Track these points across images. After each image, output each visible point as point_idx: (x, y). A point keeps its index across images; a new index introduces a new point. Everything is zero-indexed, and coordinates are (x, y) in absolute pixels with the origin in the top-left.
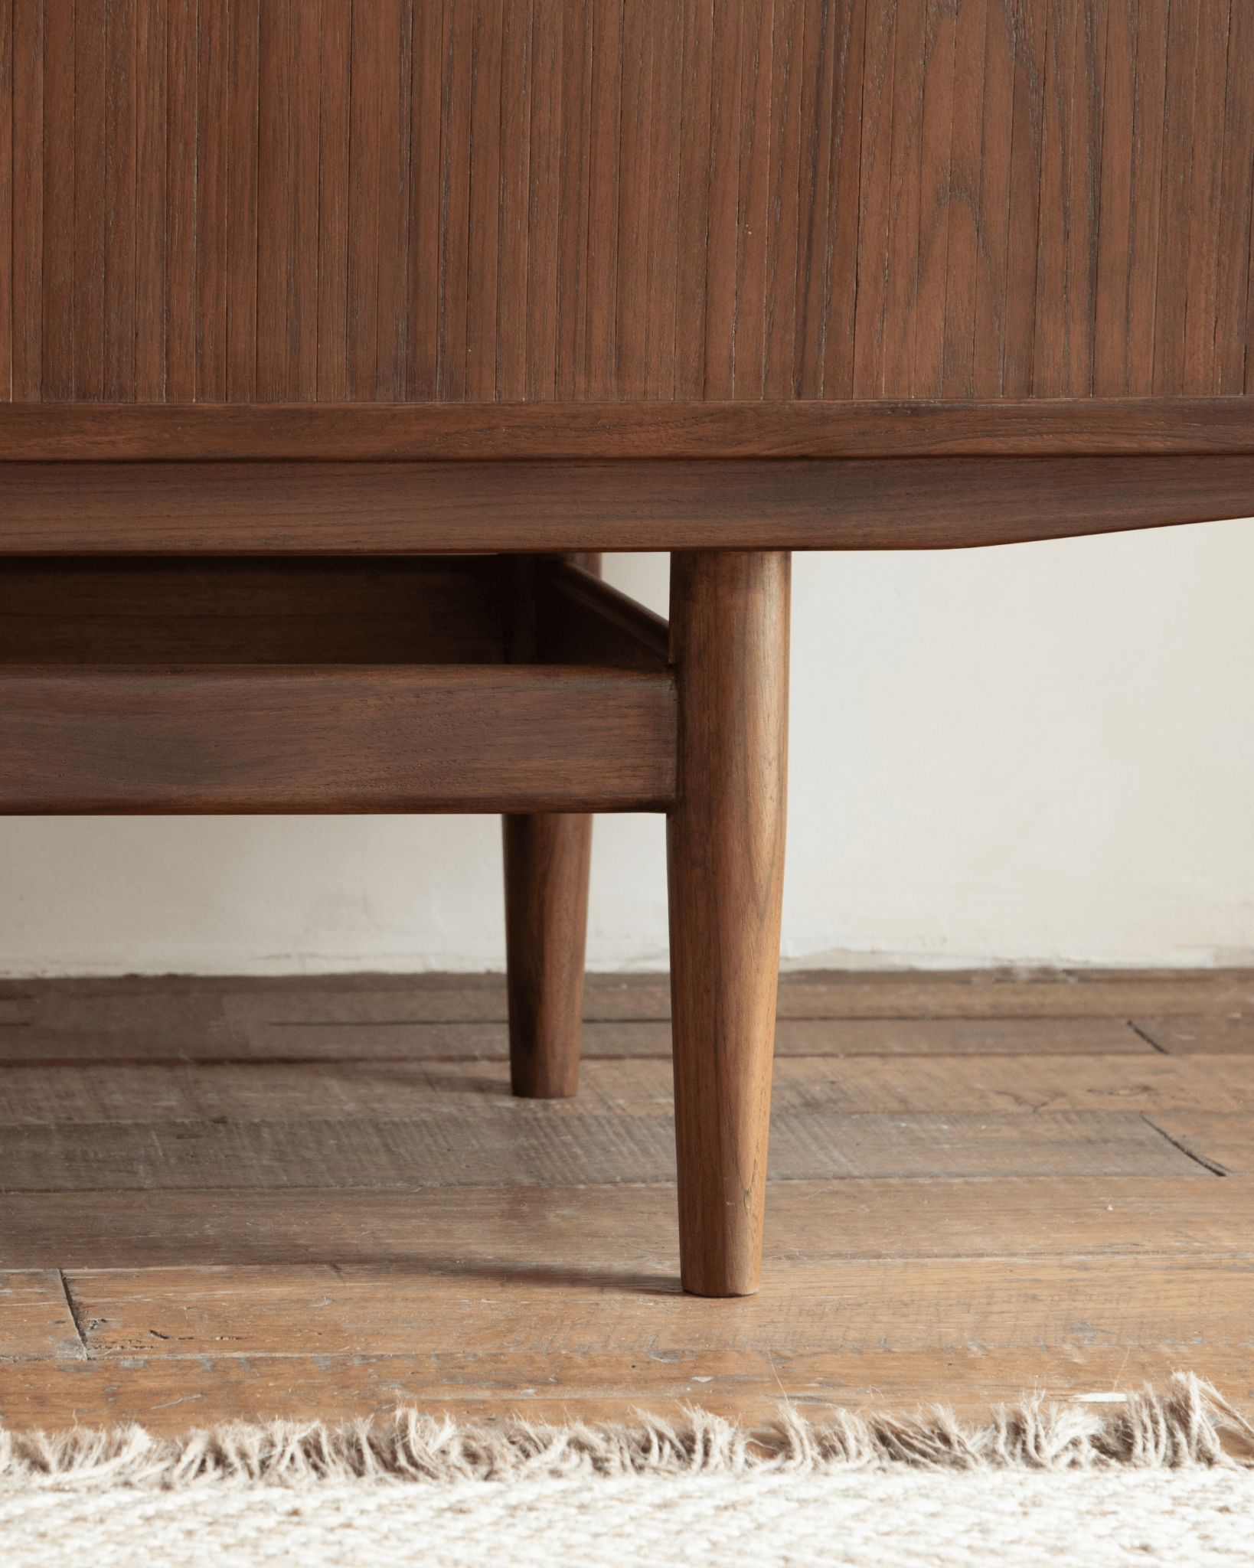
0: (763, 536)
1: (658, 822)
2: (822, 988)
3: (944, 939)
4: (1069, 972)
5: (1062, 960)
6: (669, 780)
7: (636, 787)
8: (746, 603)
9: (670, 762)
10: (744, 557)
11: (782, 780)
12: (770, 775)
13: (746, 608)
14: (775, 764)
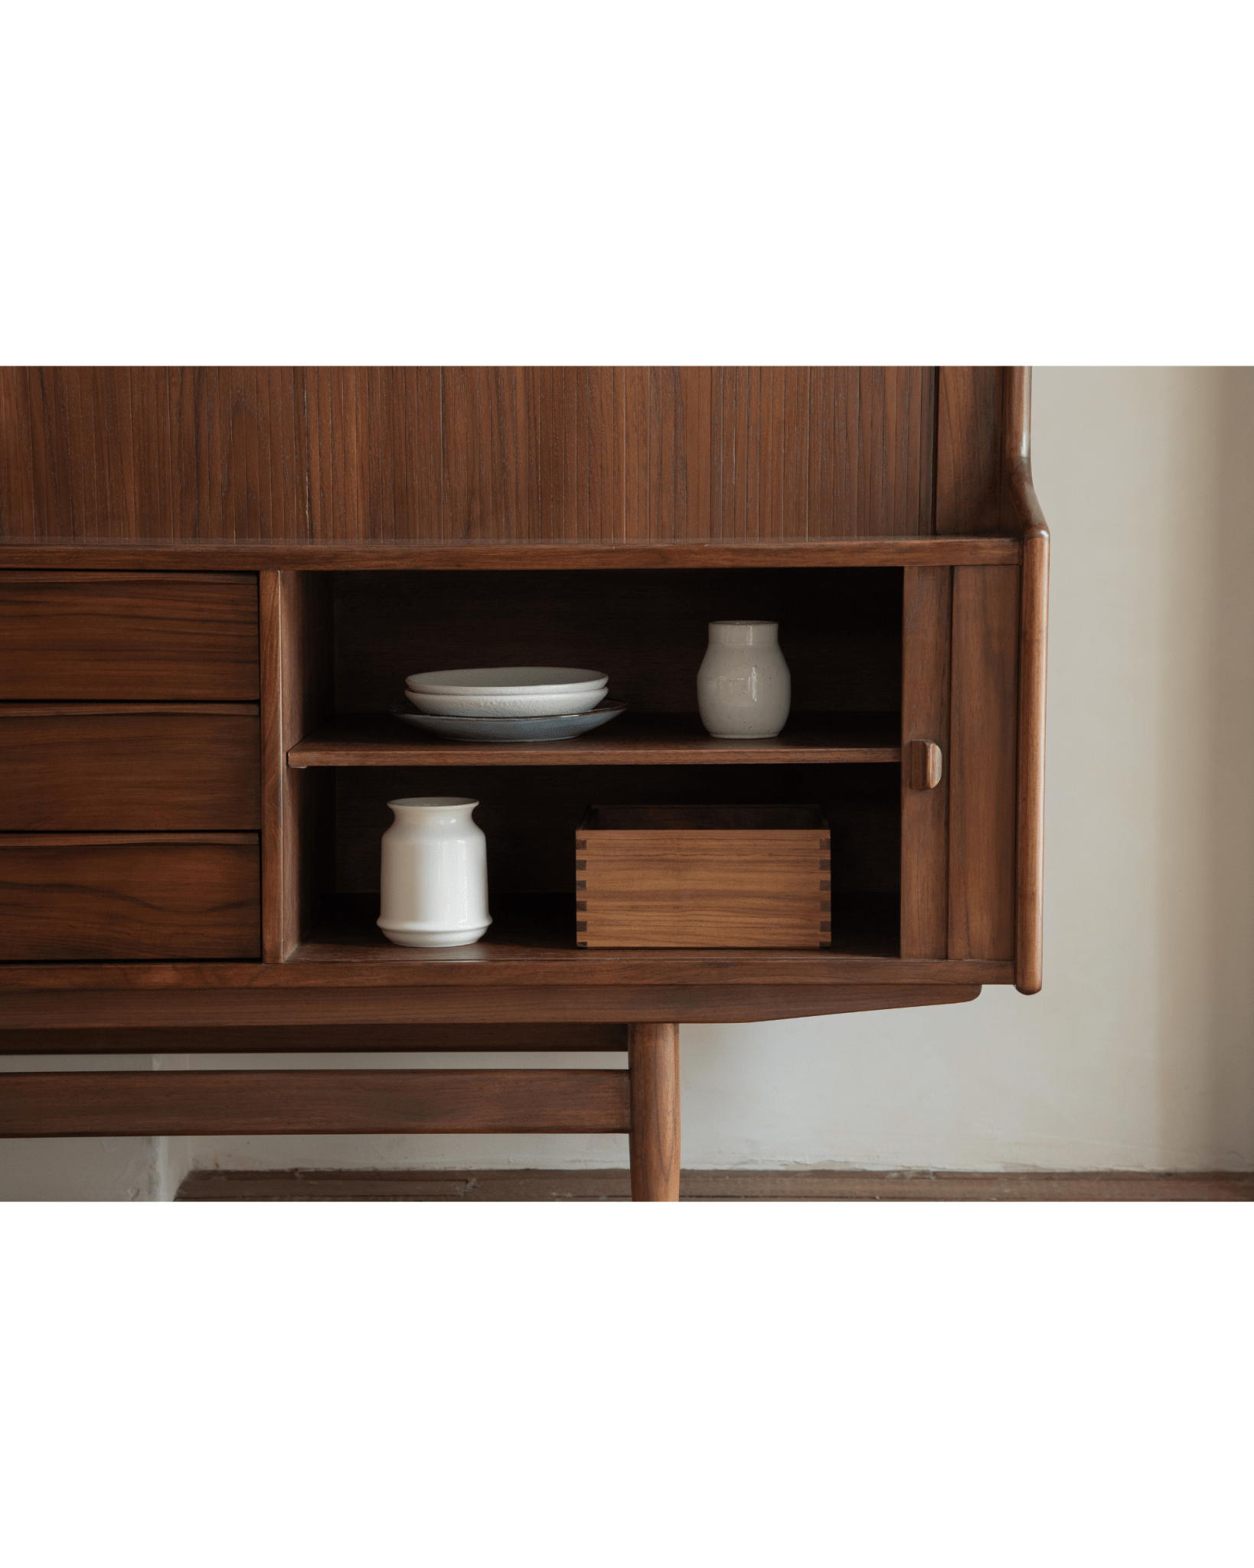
0: (658, 1017)
1: (625, 1137)
2: (815, 1180)
3: (878, 1157)
4: (935, 1173)
5: (933, 1167)
6: (627, 1120)
7: (613, 1122)
8: (656, 1045)
9: (627, 1112)
10: (654, 1025)
11: (676, 1122)
12: (670, 1119)
13: (656, 1047)
14: (671, 1114)
